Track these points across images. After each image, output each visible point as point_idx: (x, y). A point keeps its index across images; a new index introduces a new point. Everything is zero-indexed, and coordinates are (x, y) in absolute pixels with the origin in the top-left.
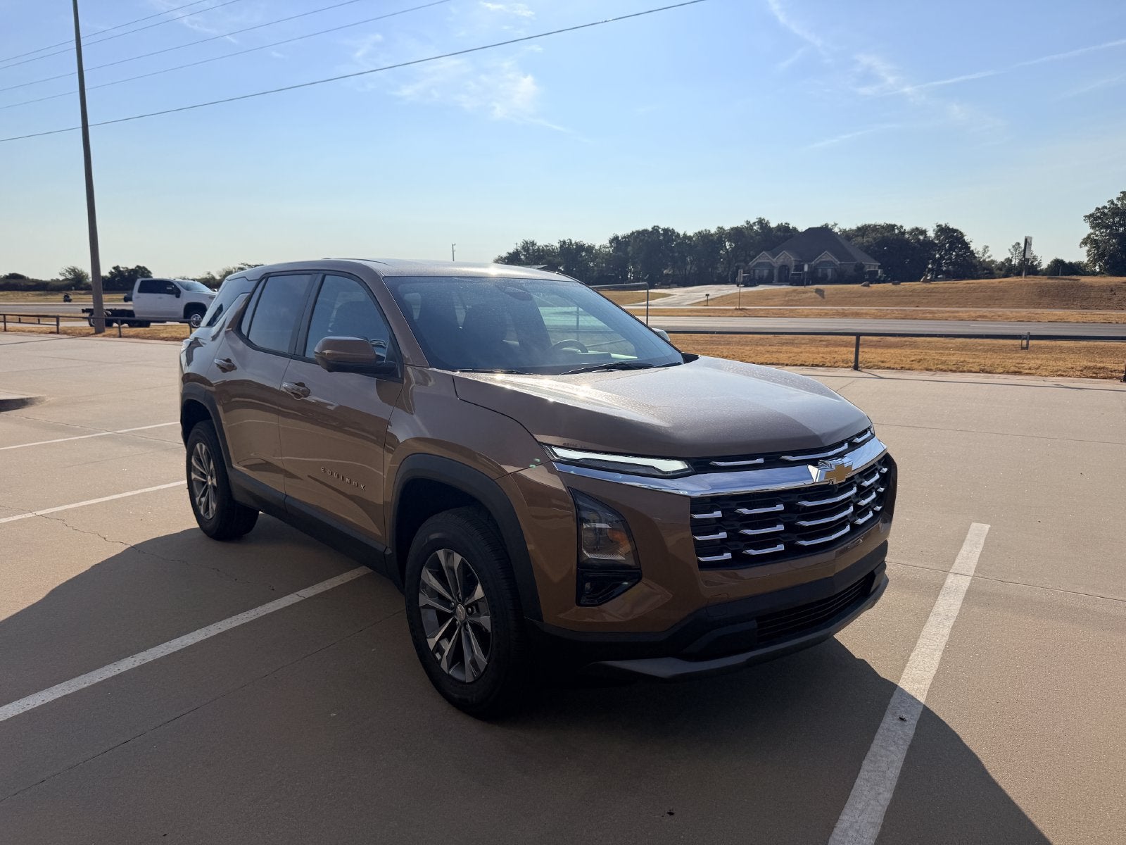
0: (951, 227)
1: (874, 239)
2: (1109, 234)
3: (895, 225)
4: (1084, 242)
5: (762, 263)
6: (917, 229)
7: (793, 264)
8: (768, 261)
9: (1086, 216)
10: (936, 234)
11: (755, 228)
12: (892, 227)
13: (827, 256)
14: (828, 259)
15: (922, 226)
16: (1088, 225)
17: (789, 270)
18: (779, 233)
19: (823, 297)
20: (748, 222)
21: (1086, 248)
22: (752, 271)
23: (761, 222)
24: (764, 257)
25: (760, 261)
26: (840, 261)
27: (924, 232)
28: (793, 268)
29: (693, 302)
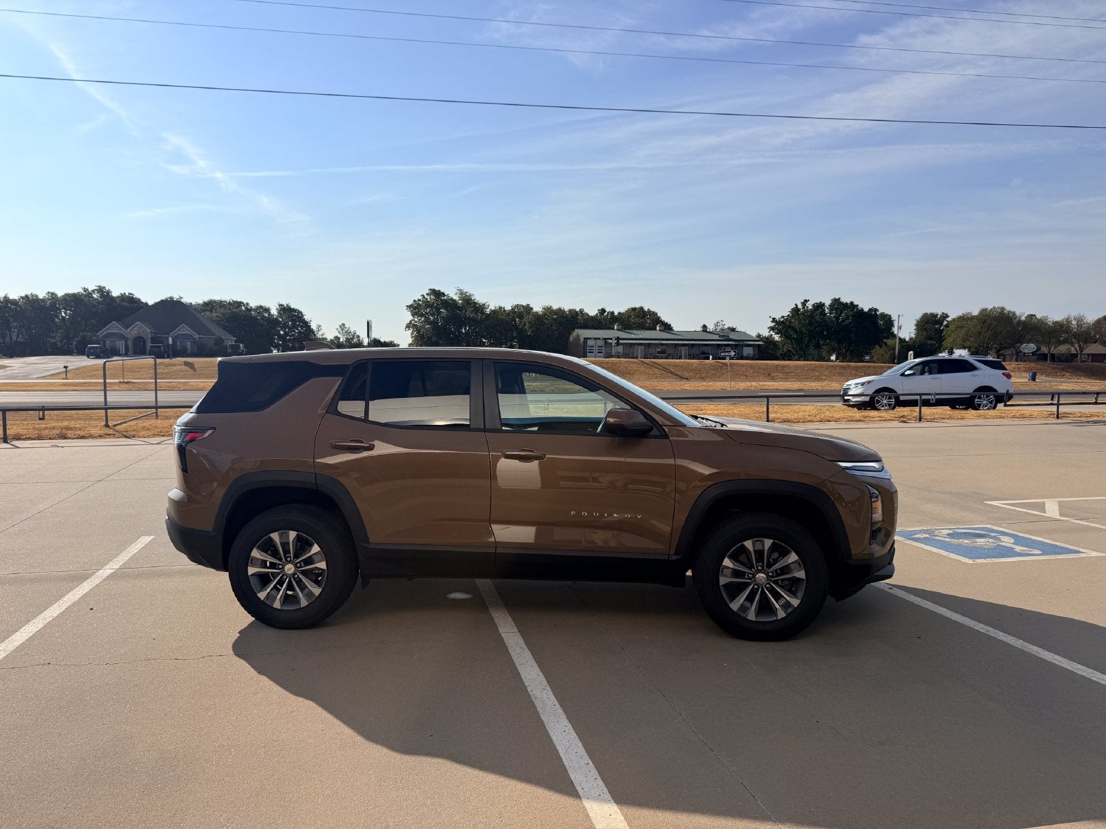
0: (292, 307)
1: (223, 314)
2: (425, 321)
3: (241, 302)
4: (408, 326)
5: (112, 333)
6: (261, 307)
7: (149, 336)
8: (119, 331)
9: (407, 306)
10: (279, 313)
11: (95, 296)
12: (239, 304)
13: (184, 330)
14: (186, 332)
15: (266, 304)
16: (409, 313)
17: (144, 342)
18: (124, 303)
19: (195, 370)
20: (85, 290)
21: (410, 332)
22: (102, 342)
23: (101, 290)
24: (114, 327)
25: (110, 331)
26: (199, 334)
27: (267, 310)
28: (150, 340)
29: (44, 375)
